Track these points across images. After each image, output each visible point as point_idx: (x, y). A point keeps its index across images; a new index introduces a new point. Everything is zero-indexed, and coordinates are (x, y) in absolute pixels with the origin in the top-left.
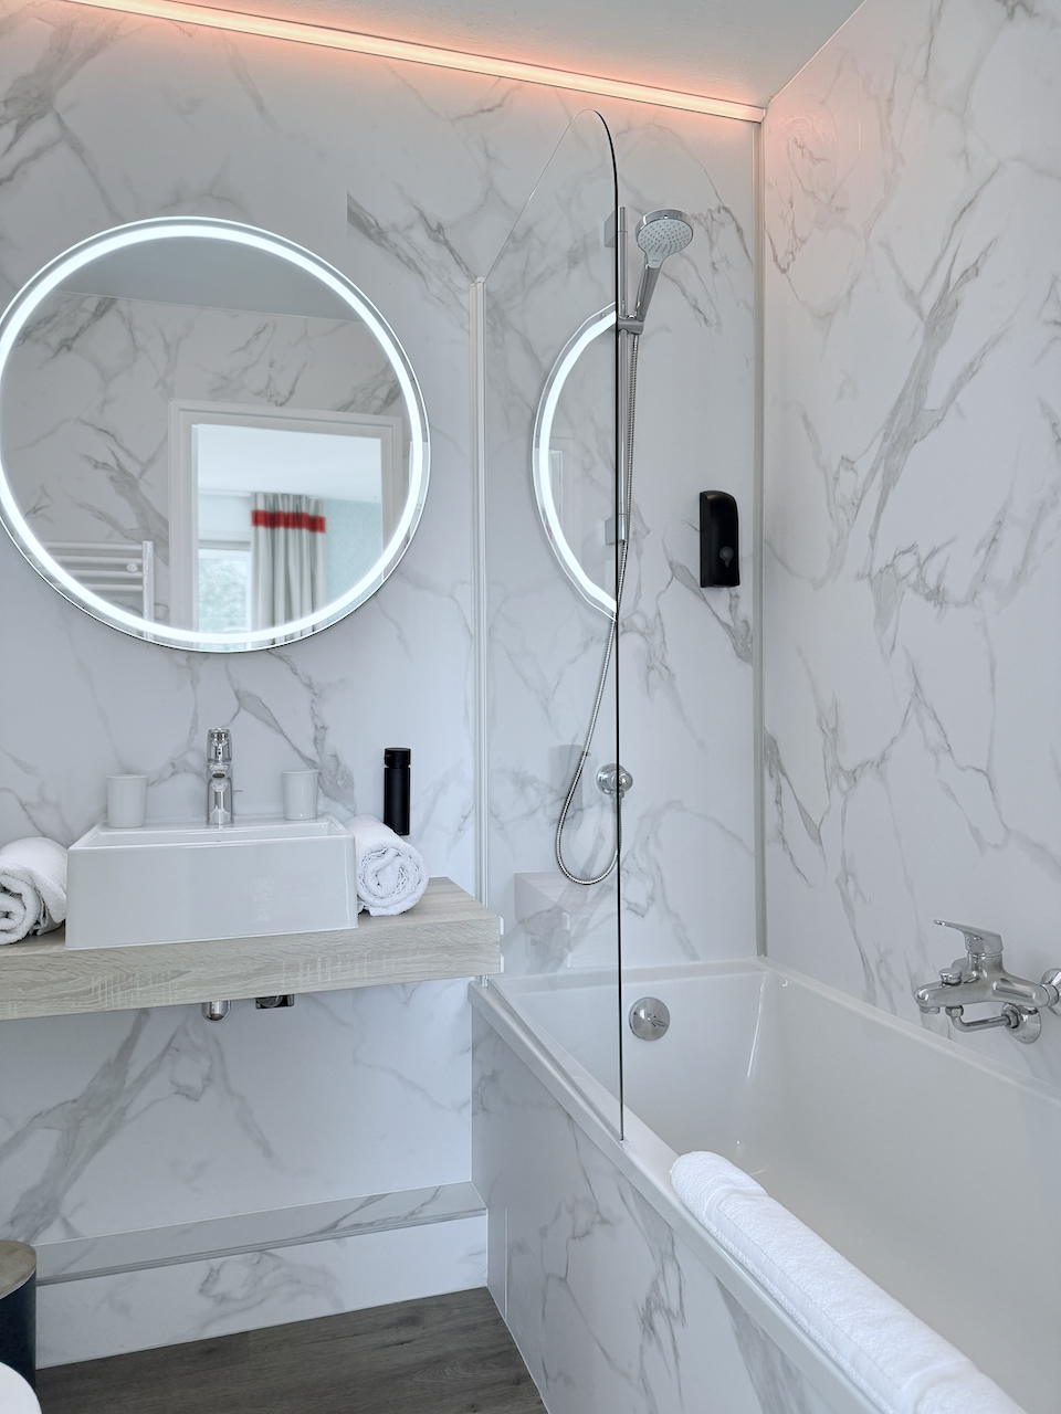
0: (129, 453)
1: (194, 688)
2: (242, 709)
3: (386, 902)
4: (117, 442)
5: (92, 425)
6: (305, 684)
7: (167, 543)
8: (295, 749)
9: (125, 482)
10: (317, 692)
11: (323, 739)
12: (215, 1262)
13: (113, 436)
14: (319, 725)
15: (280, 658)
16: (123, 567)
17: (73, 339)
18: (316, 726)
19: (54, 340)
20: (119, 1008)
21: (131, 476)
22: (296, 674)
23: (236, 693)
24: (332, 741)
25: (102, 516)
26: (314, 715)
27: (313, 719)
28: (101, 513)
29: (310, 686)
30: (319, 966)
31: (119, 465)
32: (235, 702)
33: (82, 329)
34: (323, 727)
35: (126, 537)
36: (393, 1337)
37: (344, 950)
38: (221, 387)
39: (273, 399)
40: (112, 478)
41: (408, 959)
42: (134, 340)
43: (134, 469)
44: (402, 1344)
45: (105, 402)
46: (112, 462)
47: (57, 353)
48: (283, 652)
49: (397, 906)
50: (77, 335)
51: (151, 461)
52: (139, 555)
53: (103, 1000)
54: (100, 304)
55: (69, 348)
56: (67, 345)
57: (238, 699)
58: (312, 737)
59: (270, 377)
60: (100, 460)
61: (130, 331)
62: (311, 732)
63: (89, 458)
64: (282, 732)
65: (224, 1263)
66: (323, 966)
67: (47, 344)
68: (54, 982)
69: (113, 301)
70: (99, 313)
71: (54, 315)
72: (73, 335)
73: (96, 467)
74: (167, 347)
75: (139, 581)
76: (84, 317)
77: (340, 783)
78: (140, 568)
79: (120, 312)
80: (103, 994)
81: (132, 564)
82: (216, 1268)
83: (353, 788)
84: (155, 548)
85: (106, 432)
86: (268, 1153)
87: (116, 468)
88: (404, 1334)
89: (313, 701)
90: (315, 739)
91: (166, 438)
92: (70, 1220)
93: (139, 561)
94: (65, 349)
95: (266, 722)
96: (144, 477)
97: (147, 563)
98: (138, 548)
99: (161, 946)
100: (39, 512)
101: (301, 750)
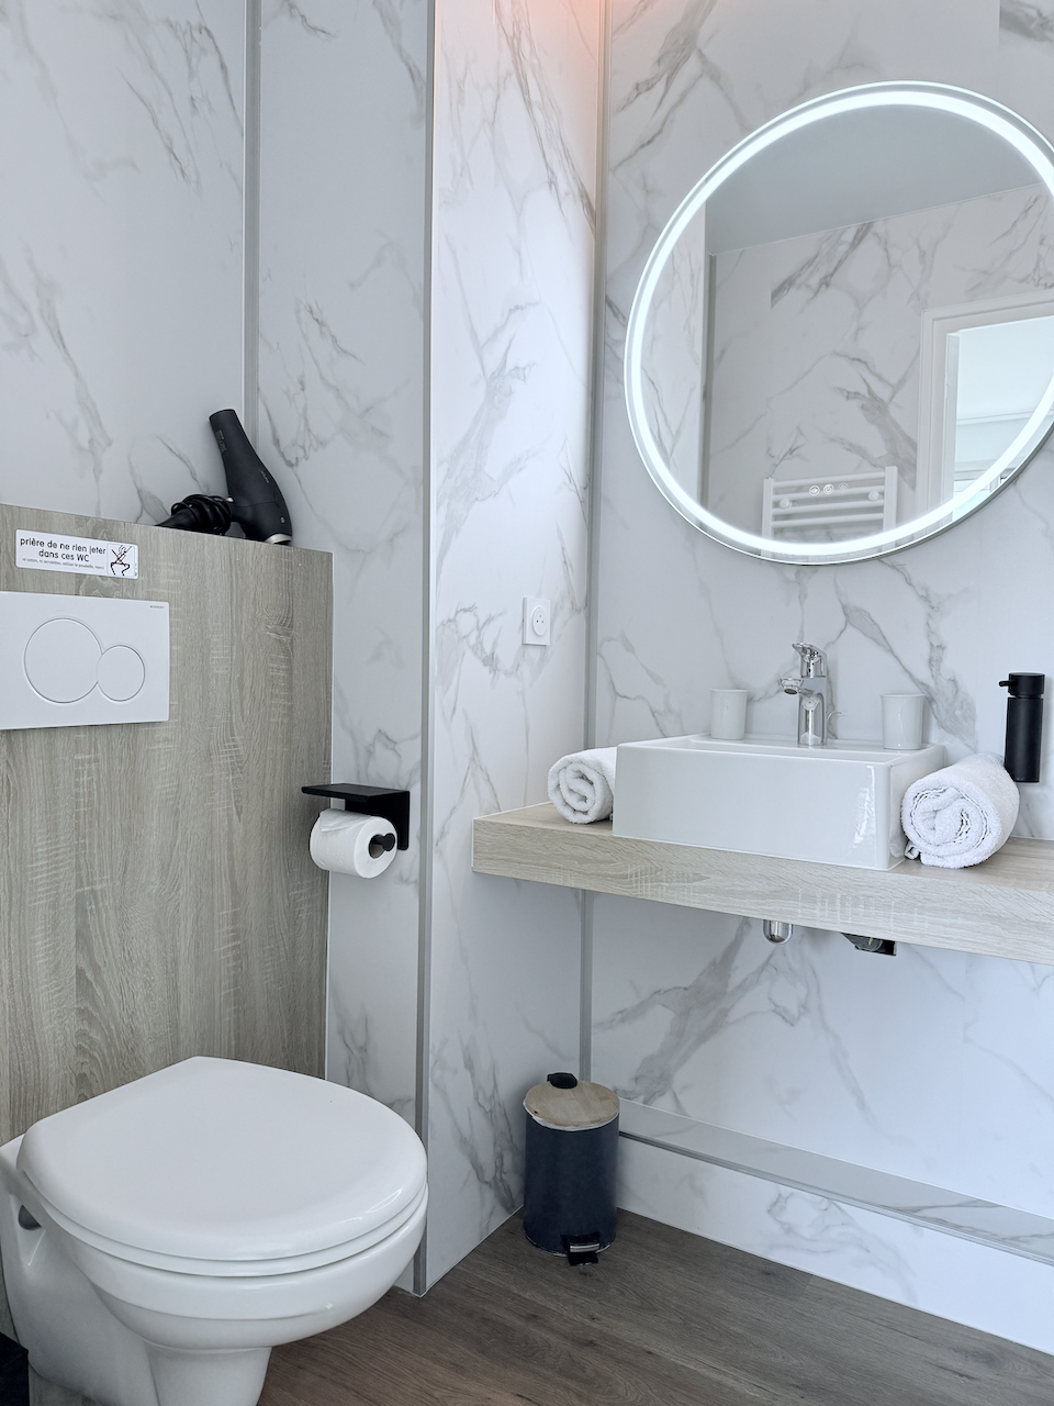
0: (880, 378)
1: (802, 604)
2: (849, 626)
3: (942, 851)
4: (868, 368)
5: (845, 356)
6: (922, 597)
7: (915, 466)
8: (906, 670)
9: (875, 408)
10: (934, 604)
11: (940, 660)
12: (785, 1190)
13: (865, 363)
14: (935, 644)
15: (893, 567)
16: (865, 496)
17: (832, 275)
18: (932, 645)
19: (814, 281)
20: (649, 898)
21: (882, 401)
22: (910, 584)
23: (844, 608)
24: (951, 663)
25: (852, 448)
26: (930, 632)
27: (928, 636)
28: (851, 445)
29: (926, 599)
30: (838, 904)
31: (870, 391)
32: (843, 618)
33: (840, 262)
34: (939, 647)
35: (875, 466)
36: (956, 1362)
37: (869, 893)
38: (980, 284)
39: (1042, 282)
40: (862, 407)
41: (947, 921)
42: (888, 258)
43: (883, 392)
44: (961, 1375)
45: (859, 329)
46: (863, 390)
47: (816, 293)
48: (897, 559)
49: (958, 858)
50: (836, 270)
51: (902, 382)
52: (881, 481)
53: (637, 887)
54: (858, 231)
55: (827, 285)
56: (826, 282)
57: (846, 614)
58: (927, 657)
59: (1039, 257)
60: (852, 390)
61: (886, 250)
62: (926, 650)
63: (841, 390)
64: (891, 651)
65: (792, 1194)
66: (843, 905)
67: (808, 286)
68: (601, 862)
69: (870, 225)
70: (856, 242)
71: (816, 257)
72: (831, 270)
73: (848, 398)
74: (923, 254)
75: (880, 509)
76: (843, 248)
77: (958, 712)
78: (882, 494)
79: (876, 234)
80: (636, 882)
81: (874, 492)
82: (785, 1196)
83: (974, 720)
84: (901, 472)
85: (858, 360)
86: (862, 1105)
87: (867, 396)
88: (970, 1367)
89: (929, 616)
90: (930, 660)
91: (918, 352)
92: (680, 1097)
93: (881, 488)
94: (824, 286)
95: (875, 640)
96: (894, 400)
97: (891, 488)
98: (880, 474)
99: (685, 847)
100: (795, 453)
101: (914, 673)
